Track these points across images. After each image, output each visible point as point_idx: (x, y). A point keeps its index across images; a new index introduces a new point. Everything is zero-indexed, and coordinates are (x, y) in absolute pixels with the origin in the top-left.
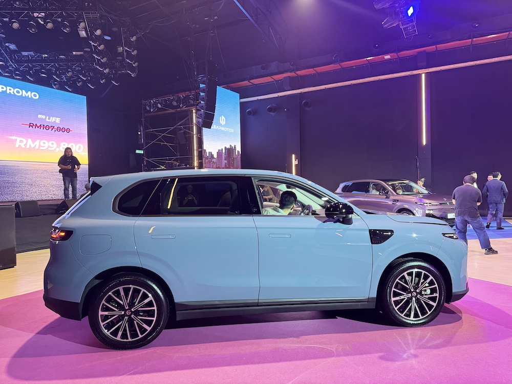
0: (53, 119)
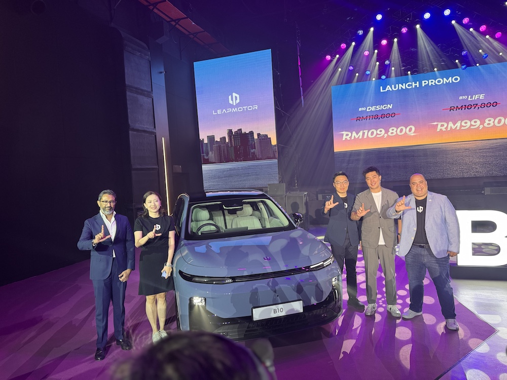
0: (476, 97)
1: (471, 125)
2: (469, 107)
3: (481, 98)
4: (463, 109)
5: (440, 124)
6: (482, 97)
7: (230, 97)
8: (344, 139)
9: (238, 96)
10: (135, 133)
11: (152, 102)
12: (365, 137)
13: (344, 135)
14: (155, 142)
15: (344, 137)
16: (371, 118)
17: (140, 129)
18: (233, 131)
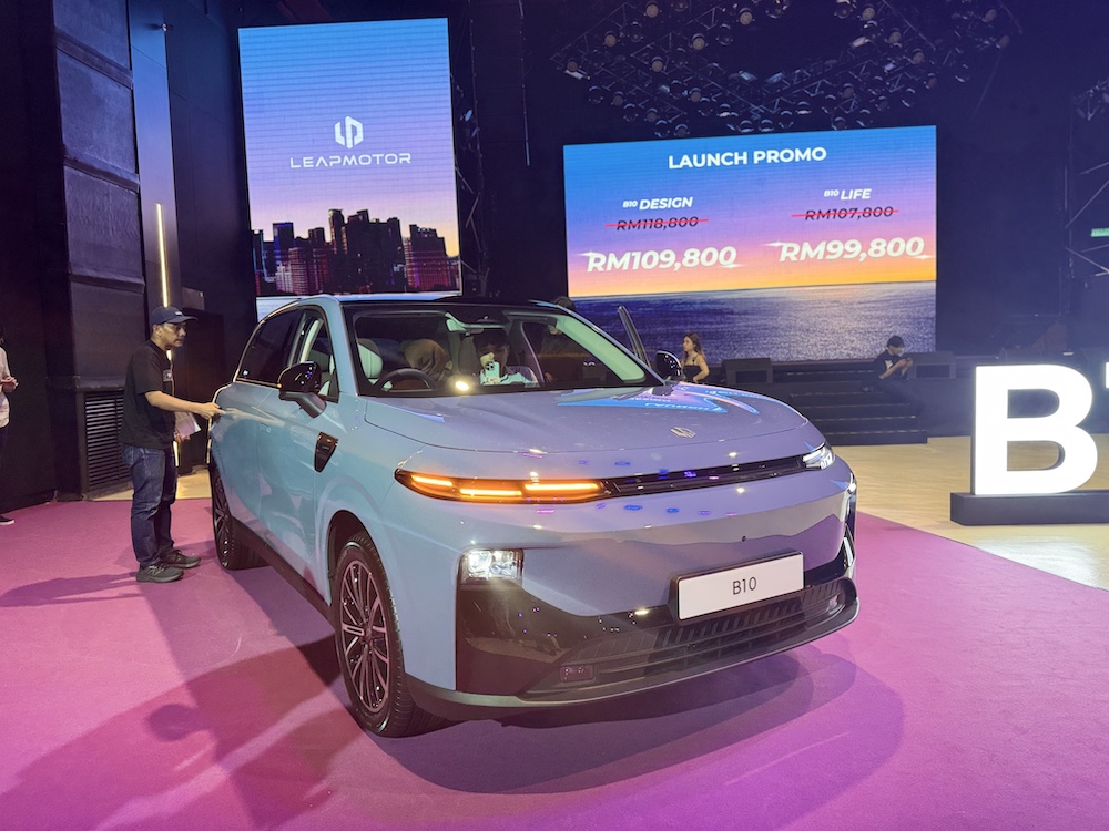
0: (854, 194)
1: (845, 252)
2: (841, 213)
3: (864, 197)
4: (832, 216)
5: (786, 246)
6: (866, 194)
7: (338, 127)
8: (590, 269)
9: (359, 127)
10: (81, 174)
11: (129, 100)
12: (636, 266)
13: (592, 261)
14: (136, 213)
15: (592, 264)
16: (648, 226)
17: (97, 166)
18: (346, 215)
